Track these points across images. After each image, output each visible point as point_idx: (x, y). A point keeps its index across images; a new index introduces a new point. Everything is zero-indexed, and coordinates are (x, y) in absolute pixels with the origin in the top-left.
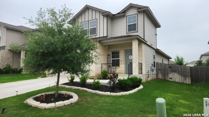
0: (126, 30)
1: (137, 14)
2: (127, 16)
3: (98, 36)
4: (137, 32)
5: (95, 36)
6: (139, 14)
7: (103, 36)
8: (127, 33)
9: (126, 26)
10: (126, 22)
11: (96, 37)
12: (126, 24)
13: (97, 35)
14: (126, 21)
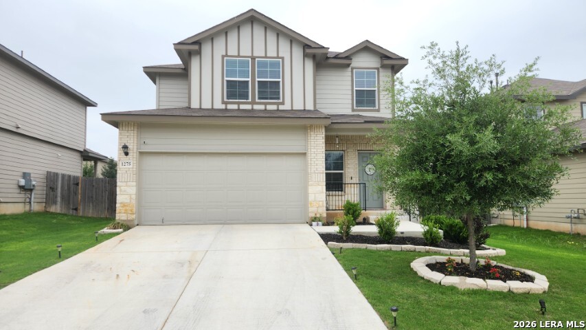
0: (350, 101)
1: (378, 69)
2: (353, 68)
3: (287, 106)
4: (378, 110)
5: (278, 104)
6: (381, 70)
7: (302, 108)
8: (353, 110)
9: (350, 92)
10: (350, 83)
11: (281, 108)
12: (350, 88)
13: (283, 103)
14: (350, 78)
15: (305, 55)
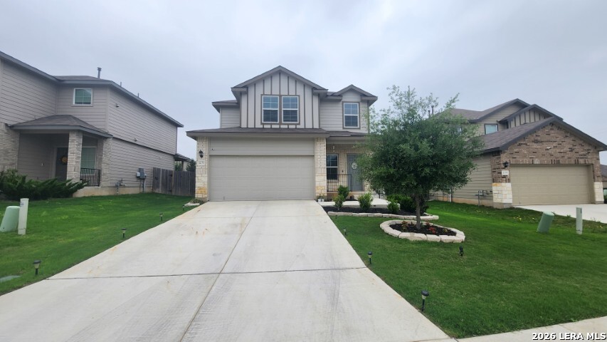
0: (342, 122)
1: (358, 103)
2: (343, 102)
3: (302, 126)
4: (359, 128)
5: (296, 124)
6: (361, 103)
7: (311, 127)
8: (344, 128)
9: (341, 117)
10: (341, 111)
11: (298, 127)
12: (341, 114)
13: (299, 124)
14: (341, 108)
15: (313, 94)
